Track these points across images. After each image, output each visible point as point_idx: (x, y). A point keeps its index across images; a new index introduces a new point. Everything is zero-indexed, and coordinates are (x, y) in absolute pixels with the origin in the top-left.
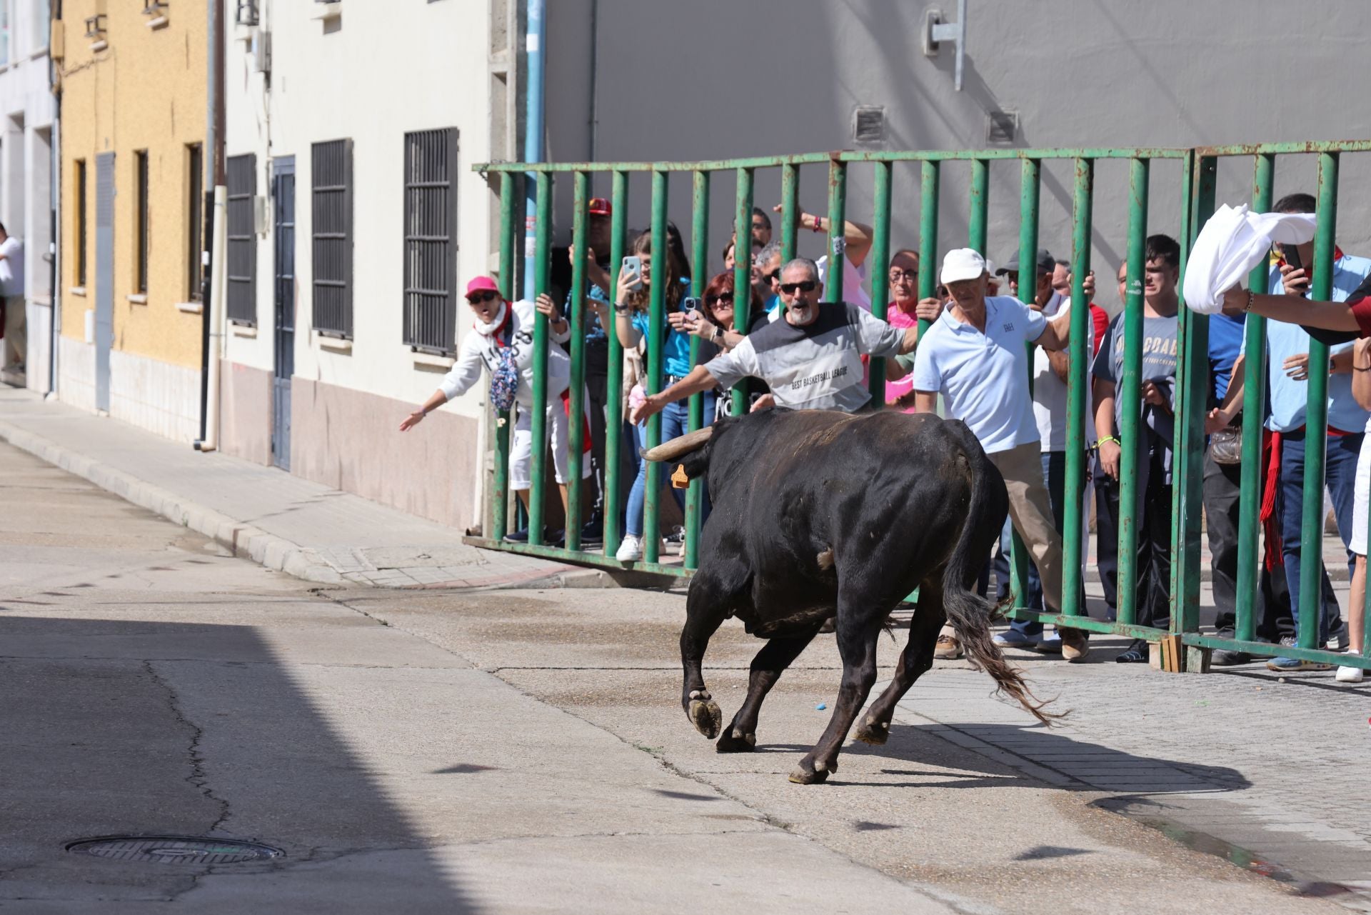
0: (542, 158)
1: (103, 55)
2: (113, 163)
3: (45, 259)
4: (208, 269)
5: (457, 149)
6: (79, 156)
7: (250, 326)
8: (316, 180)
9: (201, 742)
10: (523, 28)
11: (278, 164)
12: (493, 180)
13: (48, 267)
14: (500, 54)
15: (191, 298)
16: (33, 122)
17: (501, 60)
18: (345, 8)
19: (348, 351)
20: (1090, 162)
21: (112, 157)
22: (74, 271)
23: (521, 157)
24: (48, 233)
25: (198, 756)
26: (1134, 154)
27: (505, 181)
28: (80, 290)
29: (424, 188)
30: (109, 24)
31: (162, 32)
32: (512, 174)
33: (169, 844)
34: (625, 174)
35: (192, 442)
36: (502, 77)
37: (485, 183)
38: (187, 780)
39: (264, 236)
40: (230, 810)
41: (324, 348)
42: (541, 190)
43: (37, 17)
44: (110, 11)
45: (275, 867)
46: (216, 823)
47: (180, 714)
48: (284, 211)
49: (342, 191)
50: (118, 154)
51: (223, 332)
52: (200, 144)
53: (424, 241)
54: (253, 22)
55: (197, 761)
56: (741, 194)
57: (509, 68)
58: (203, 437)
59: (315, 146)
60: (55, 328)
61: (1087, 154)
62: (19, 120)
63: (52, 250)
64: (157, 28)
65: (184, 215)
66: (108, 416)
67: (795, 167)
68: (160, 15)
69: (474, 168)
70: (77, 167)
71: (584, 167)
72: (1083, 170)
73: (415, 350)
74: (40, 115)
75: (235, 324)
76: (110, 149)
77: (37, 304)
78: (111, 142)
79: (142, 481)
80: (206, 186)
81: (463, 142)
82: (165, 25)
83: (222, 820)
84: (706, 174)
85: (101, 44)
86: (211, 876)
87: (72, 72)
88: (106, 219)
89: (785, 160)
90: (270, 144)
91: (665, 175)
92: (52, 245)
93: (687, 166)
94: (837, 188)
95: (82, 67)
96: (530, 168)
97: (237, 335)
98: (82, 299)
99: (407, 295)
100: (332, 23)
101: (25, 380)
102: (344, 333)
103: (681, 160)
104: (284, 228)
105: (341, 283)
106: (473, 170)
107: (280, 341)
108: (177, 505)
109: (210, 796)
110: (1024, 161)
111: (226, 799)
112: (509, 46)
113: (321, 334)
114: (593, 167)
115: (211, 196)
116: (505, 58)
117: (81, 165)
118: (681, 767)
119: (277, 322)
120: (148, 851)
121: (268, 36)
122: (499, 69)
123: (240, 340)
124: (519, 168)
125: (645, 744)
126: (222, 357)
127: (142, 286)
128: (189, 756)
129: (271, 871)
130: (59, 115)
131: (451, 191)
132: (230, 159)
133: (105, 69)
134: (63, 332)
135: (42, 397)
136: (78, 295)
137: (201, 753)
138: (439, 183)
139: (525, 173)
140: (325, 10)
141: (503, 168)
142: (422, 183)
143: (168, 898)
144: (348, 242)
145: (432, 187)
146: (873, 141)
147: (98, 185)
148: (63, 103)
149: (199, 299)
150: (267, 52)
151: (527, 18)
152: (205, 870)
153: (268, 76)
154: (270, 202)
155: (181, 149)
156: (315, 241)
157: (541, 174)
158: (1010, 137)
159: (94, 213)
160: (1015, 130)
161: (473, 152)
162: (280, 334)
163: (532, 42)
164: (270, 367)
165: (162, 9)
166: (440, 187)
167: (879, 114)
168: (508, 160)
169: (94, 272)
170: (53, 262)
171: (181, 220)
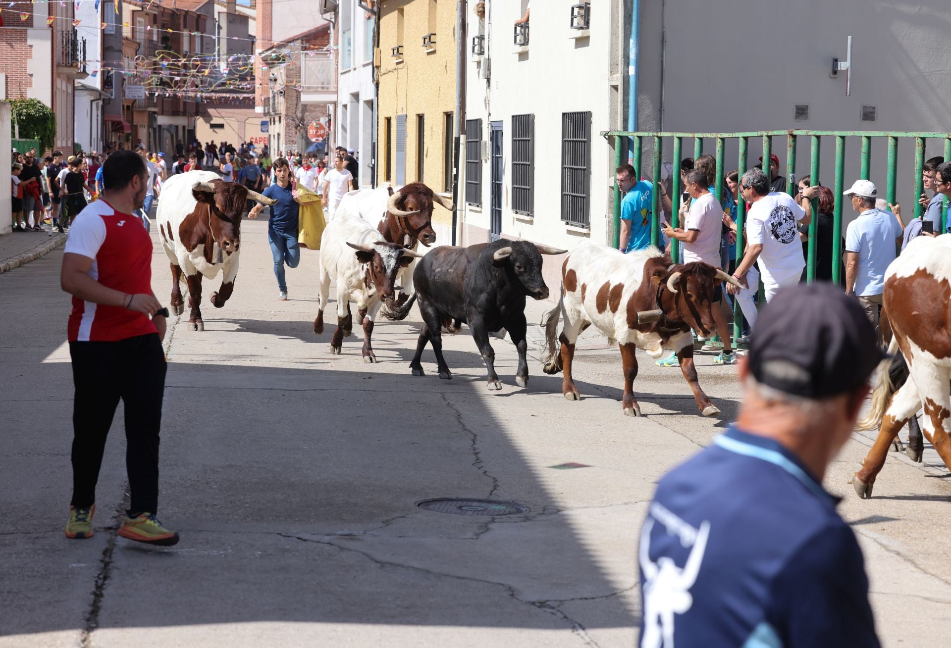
0: (637, 129)
1: (400, 66)
2: (406, 120)
3: (368, 166)
4: (456, 176)
5: (591, 122)
6: (388, 116)
7: (478, 206)
8: (514, 135)
9: (477, 442)
10: (627, 63)
11: (494, 124)
12: (610, 139)
13: (370, 170)
14: (615, 76)
15: (446, 190)
17: (615, 79)
18: (530, 47)
19: (531, 222)
20: (924, 139)
21: (405, 118)
22: (384, 173)
23: (625, 128)
24: (370, 153)
25: (477, 451)
26: (947, 136)
27: (617, 140)
29: (573, 141)
30: (403, 50)
31: (432, 56)
32: (620, 137)
33: (469, 504)
34: (680, 139)
36: (615, 88)
37: (607, 141)
38: (473, 465)
39: (486, 161)
40: (498, 483)
41: (518, 219)
42: (636, 145)
43: (366, 45)
44: (404, 44)
45: (527, 519)
46: (492, 491)
47: (464, 425)
48: (497, 148)
49: (529, 140)
50: (408, 116)
51: (464, 209)
52: (452, 112)
53: (572, 168)
54: (481, 53)
55: (477, 453)
56: (741, 150)
57: (619, 83)
59: (513, 117)
61: (923, 136)
62: (356, 96)
63: (373, 162)
64: (429, 54)
65: (443, 148)
67: (770, 137)
68: (431, 48)
69: (601, 133)
70: (386, 121)
71: (658, 134)
72: (920, 144)
73: (567, 224)
74: (368, 93)
75: (470, 205)
76: (404, 113)
78: (405, 110)
80: (455, 135)
81: (594, 119)
82: (434, 52)
83: (495, 489)
84: (723, 139)
85: (400, 60)
86: (494, 524)
87: (384, 74)
88: (401, 148)
89: (764, 134)
90: (490, 115)
91: (701, 139)
92: (373, 160)
93: (713, 135)
94: (792, 149)
95: (390, 72)
96: (630, 134)
97: (471, 210)
99: (563, 196)
100: (523, 56)
102: (529, 213)
103: (710, 132)
104: (496, 157)
105: (528, 187)
106: (601, 135)
107: (494, 215)
109: (486, 475)
110: (890, 138)
111: (495, 476)
112: (620, 72)
113: (516, 213)
114: (663, 134)
115: (458, 139)
116: (617, 78)
117: (389, 120)
119: (492, 206)
120: (460, 508)
121: (489, 59)
122: (614, 84)
123: (472, 213)
124: (625, 134)
126: (463, 221)
128: (472, 451)
129: (525, 521)
130: (377, 95)
131: (587, 144)
132: (467, 121)
133: (402, 73)
137: (478, 449)
138: (581, 139)
139: (627, 136)
140: (520, 49)
141: (616, 134)
142: (572, 139)
143: (475, 537)
144: (532, 166)
145: (577, 141)
146: (803, 120)
147: (397, 131)
148: (380, 88)
149: (451, 191)
150: (489, 69)
151: (629, 58)
152: (490, 519)
153: (488, 80)
154: (489, 143)
155: (442, 114)
156: (513, 165)
157: (636, 137)
158: (873, 119)
159: (395, 145)
160: (876, 115)
161: (600, 125)
162: (494, 211)
163: (632, 70)
164: (489, 227)
165: (432, 45)
166: (581, 141)
167: (807, 107)
168: (619, 130)
169: (395, 174)
170: (373, 169)
171: (442, 151)
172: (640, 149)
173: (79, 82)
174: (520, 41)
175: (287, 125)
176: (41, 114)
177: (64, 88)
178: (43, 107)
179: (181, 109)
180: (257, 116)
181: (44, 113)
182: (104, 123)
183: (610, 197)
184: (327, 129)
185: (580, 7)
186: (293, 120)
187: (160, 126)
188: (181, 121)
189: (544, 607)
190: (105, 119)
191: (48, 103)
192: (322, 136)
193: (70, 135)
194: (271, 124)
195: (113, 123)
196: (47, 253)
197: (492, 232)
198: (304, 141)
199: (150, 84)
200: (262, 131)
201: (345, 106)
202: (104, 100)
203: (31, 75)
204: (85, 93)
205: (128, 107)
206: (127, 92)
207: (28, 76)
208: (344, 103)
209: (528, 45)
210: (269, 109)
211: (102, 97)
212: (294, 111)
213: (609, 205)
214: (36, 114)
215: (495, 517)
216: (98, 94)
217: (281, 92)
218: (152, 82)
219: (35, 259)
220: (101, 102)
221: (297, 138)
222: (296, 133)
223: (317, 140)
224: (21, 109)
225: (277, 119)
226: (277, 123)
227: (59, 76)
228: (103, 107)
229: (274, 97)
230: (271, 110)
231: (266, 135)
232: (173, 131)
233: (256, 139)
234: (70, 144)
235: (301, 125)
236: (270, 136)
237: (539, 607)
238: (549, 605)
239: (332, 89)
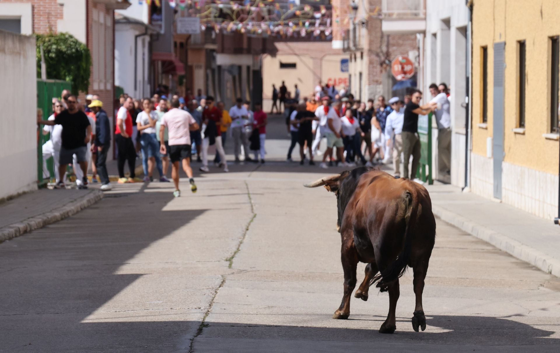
2: (504, 48)
3: (462, 106)
6: (484, 44)
13: (464, 111)
15: (552, 130)
16: (456, 23)
21: (503, 45)
22: (480, 113)
24: (464, 91)
28: (484, 125)
35: (553, 219)
50: (507, 43)
52: (558, 36)
60: (469, 149)
62: (447, 22)
63: (467, 101)
65: (548, 80)
66: (501, 202)
70: (482, 50)
74: (461, 18)
76: (502, 40)
77: (457, 133)
78: (503, 36)
79: (523, 244)
88: (500, 82)
92: (467, 98)
98: (485, 131)
101: (450, 179)
108: (544, 260)
117: (485, 49)
127: (521, 123)
130: (471, 20)
134: (474, 150)
135: (461, 190)
136: (483, 128)
147: (494, 62)
148: (474, 11)
149: (557, 131)
155: (546, 40)
159: (492, 79)
169: (492, 114)
170: (467, 108)
171: (546, 83)
173: (120, 13)
175: (371, 63)
176: (74, 50)
177: (102, 20)
178: (76, 42)
179: (245, 45)
180: (336, 53)
181: (77, 50)
182: (152, 63)
184: (415, 65)
186: (377, 55)
187: (219, 67)
188: (245, 60)
190: (154, 58)
191: (82, 38)
192: (410, 72)
193: (109, 76)
194: (351, 61)
195: (164, 63)
196: (78, 212)
199: (207, 16)
200: (342, 70)
201: (435, 35)
202: (151, 36)
203: (62, 5)
204: (128, 27)
205: (182, 44)
206: (179, 25)
207: (59, 6)
208: (433, 31)
210: (348, 44)
211: (149, 32)
212: (378, 45)
214: (67, 50)
216: (144, 28)
217: (363, 23)
218: (210, 13)
219: (62, 219)
220: (147, 39)
221: (383, 77)
222: (381, 71)
224: (49, 45)
225: (358, 55)
226: (359, 60)
227: (95, 5)
228: (151, 45)
229: (355, 29)
230: (351, 45)
231: (345, 75)
232: (236, 73)
233: (335, 81)
234: (109, 87)
235: (386, 61)
236: (350, 76)
239: (422, 16)
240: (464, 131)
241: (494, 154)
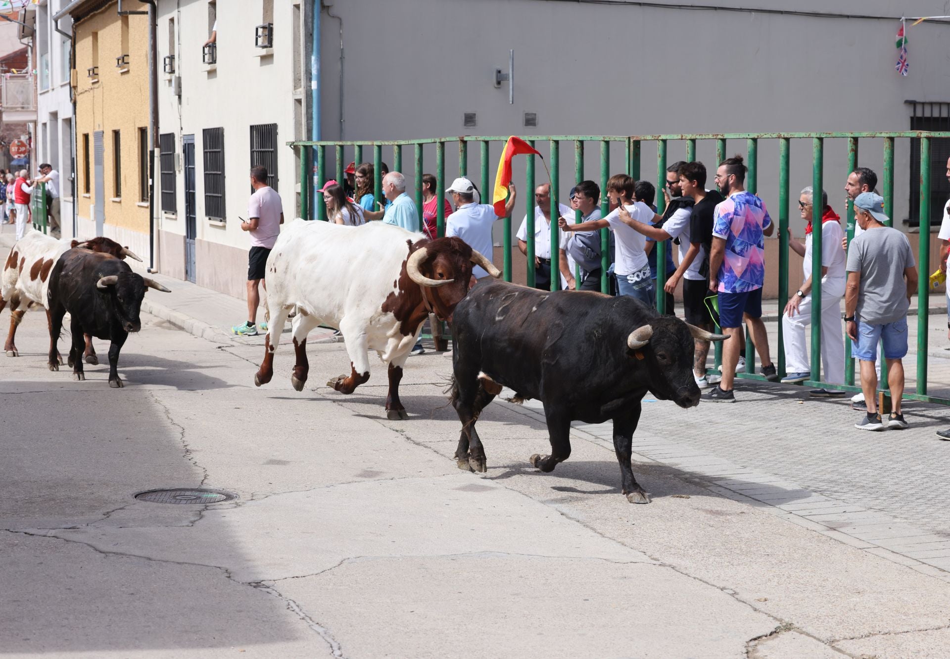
0: (321, 138)
1: (96, 86)
2: (103, 136)
3: (69, 180)
4: (152, 187)
5: (277, 134)
6: (86, 132)
7: (173, 214)
8: (205, 147)
9: (186, 435)
10: (309, 78)
11: (186, 138)
12: (296, 149)
13: (70, 183)
14: (298, 90)
17: (299, 93)
18: (218, 65)
19: (224, 227)
20: (582, 142)
21: (102, 134)
22: (84, 186)
23: (309, 138)
24: (69, 168)
25: (186, 443)
26: (603, 139)
27: (302, 150)
28: (87, 195)
29: (261, 152)
30: (100, 71)
31: (126, 76)
32: (305, 147)
33: (183, 493)
34: (360, 146)
35: (146, 269)
36: (299, 101)
37: (292, 151)
38: (184, 456)
39: (179, 171)
40: (207, 473)
41: (211, 225)
42: (320, 154)
43: (63, 67)
44: (99, 65)
45: (237, 505)
46: (203, 481)
47: (172, 420)
48: (189, 160)
49: (219, 152)
50: (105, 132)
51: (160, 217)
52: (146, 127)
54: (172, 71)
55: (186, 446)
57: (302, 96)
58: (152, 266)
59: (204, 130)
60: (76, 213)
61: (581, 139)
62: (54, 115)
63: (73, 177)
64: (123, 73)
65: (139, 161)
67: (442, 143)
68: (124, 68)
69: (287, 144)
70: (84, 137)
71: (341, 143)
72: (579, 146)
74: (66, 112)
75: (166, 213)
76: (101, 129)
77: (65, 201)
78: (101, 126)
80: (149, 149)
81: (279, 130)
82: (128, 72)
83: (205, 478)
84: (399, 146)
85: (96, 80)
86: (208, 511)
87: (81, 93)
88: (99, 161)
89: (437, 140)
90: (182, 129)
91: (380, 147)
92: (73, 174)
93: (391, 143)
94: (463, 154)
95: (86, 91)
96: (314, 144)
97: (167, 218)
98: (88, 199)
100: (212, 73)
102: (222, 219)
103: (388, 140)
104: (189, 168)
105: (220, 195)
106: (287, 145)
107: (189, 222)
109: (197, 466)
110: (551, 142)
111: (205, 467)
112: (303, 87)
113: (210, 219)
114: (344, 143)
115: (152, 153)
116: (301, 93)
117: (86, 137)
118: (415, 439)
119: (187, 213)
120: (174, 497)
121: (179, 78)
122: (298, 97)
123: (168, 220)
124: (309, 144)
125: (395, 428)
126: (160, 228)
127: (118, 193)
128: (182, 443)
129: (236, 507)
130: (75, 113)
131: (274, 154)
132: (161, 135)
133: (98, 92)
134: (80, 214)
136: (86, 197)
137: (187, 441)
138: (268, 150)
139: (312, 146)
140: (208, 67)
141: (301, 144)
142: (260, 150)
143: (191, 525)
144: (223, 176)
145: (265, 152)
146: (472, 127)
147: (95, 146)
148: (77, 107)
149: (148, 201)
150: (179, 86)
151: (311, 74)
152: (204, 507)
153: (180, 97)
154: (182, 156)
155: (137, 130)
156: (206, 175)
157: (319, 147)
158: (534, 124)
159: (93, 159)
160: (537, 121)
161: (285, 136)
162: (189, 218)
163: (314, 85)
164: (184, 233)
165: (126, 65)
166: (269, 151)
167: (475, 114)
168: (304, 140)
169: (94, 186)
170: (73, 182)
171: (137, 163)
172: (323, 157)
174: (209, 60)
183: (297, 202)
184: (28, 147)
185: (264, 28)
189: (259, 586)
192: (24, 152)
197: (188, 238)
198: (6, 158)
201: (45, 124)
208: (44, 122)
209: (215, 63)
213: (297, 210)
215: (208, 504)
223: (19, 157)
235: (3, 143)
237: (255, 587)
238: (264, 585)
239: (32, 109)
240: (71, 199)
241: (96, 218)
